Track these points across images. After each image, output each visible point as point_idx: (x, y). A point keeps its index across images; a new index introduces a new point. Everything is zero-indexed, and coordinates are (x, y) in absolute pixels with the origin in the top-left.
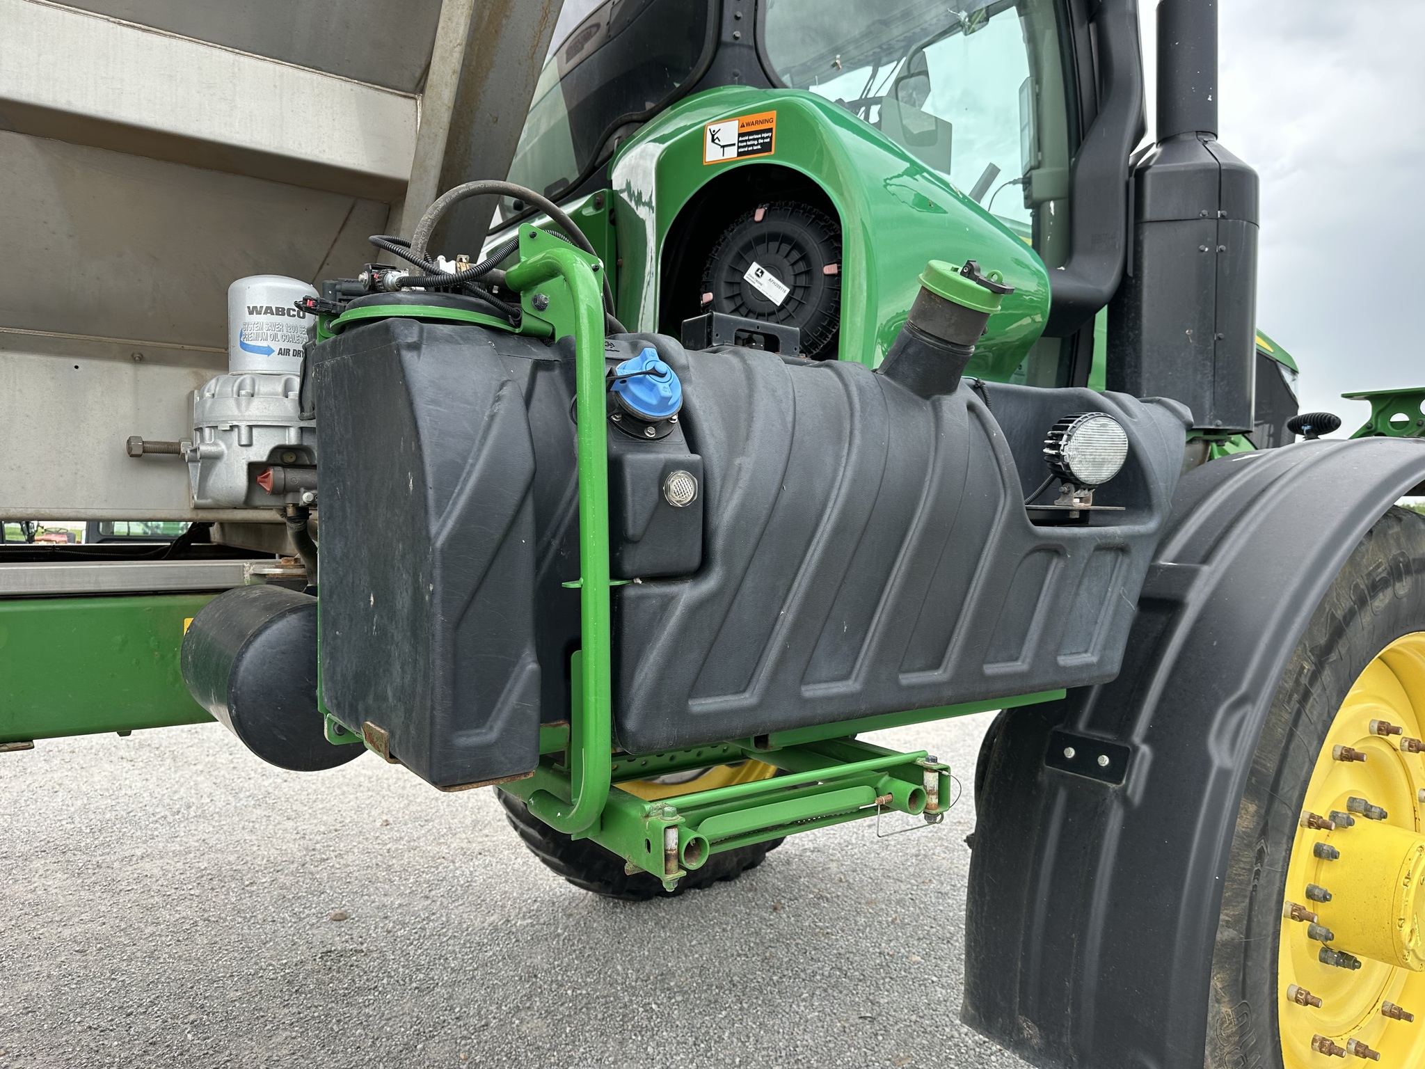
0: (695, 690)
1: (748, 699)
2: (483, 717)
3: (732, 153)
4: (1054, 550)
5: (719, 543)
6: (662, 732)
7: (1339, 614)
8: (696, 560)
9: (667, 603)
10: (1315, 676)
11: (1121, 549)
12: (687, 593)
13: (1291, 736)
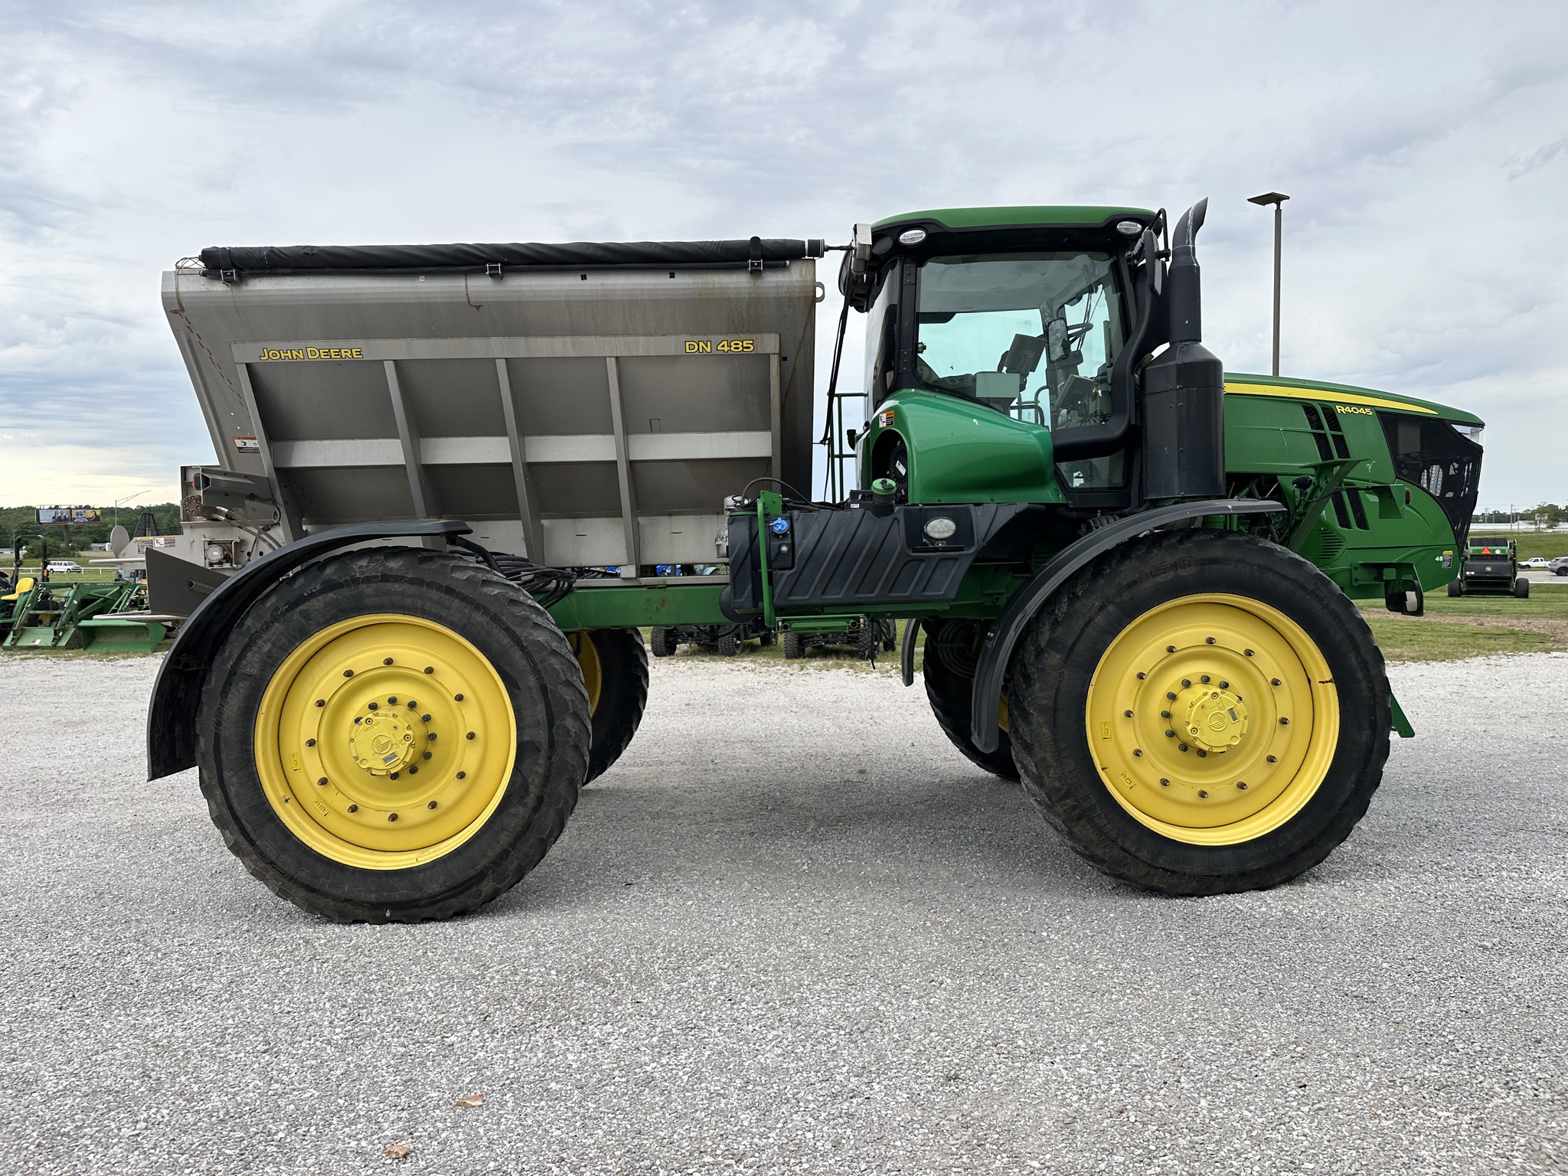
0: (789, 595)
1: (806, 597)
2: (741, 597)
3: (885, 424)
4: (921, 560)
5: (796, 561)
6: (782, 603)
7: (1125, 583)
8: (790, 565)
9: (782, 574)
10: (1101, 608)
11: (955, 559)
12: (788, 573)
13: (1083, 631)
